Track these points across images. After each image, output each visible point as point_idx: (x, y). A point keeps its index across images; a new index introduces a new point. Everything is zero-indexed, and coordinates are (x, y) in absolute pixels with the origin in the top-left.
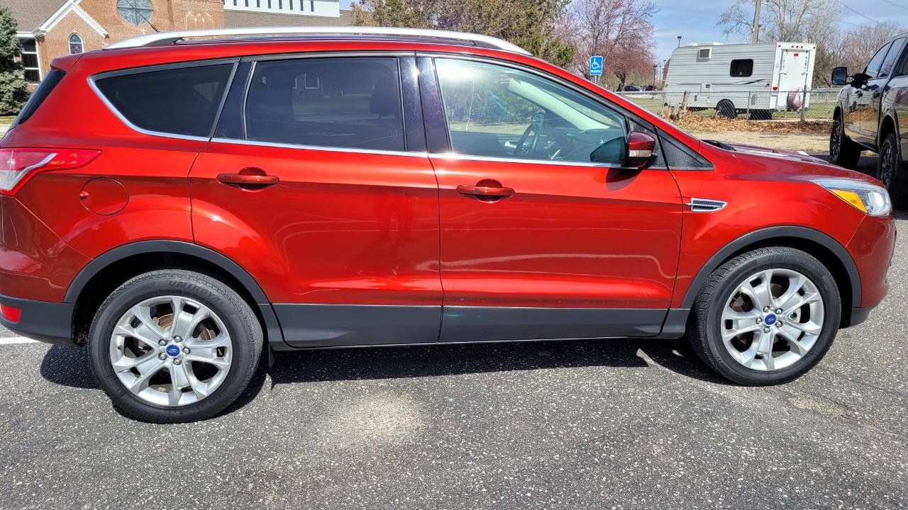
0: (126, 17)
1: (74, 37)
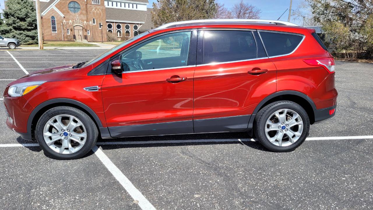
0: (71, 11)
1: (53, 17)
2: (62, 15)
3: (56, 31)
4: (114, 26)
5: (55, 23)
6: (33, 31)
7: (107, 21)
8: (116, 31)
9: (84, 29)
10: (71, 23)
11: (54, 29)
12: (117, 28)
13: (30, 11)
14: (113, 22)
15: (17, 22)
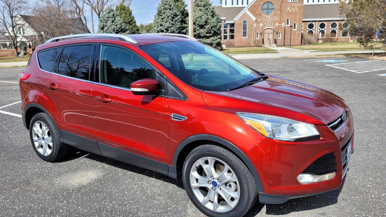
1: (245, 22)
2: (254, 19)
3: (246, 36)
4: (317, 26)
5: (246, 28)
6: (212, 38)
7: (303, 20)
8: (318, 31)
9: (275, 32)
10: (261, 26)
11: (245, 34)
12: (320, 27)
13: (210, 17)
14: (316, 21)
15: (197, 29)
